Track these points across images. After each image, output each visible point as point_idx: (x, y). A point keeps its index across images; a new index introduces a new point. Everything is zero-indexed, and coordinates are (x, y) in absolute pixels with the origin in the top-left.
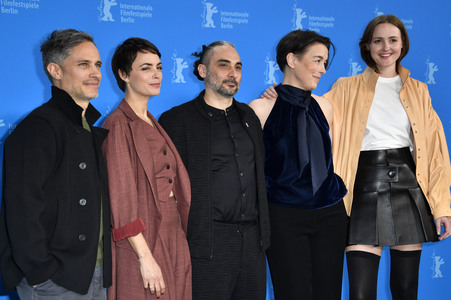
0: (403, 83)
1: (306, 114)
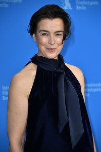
1: (64, 77)
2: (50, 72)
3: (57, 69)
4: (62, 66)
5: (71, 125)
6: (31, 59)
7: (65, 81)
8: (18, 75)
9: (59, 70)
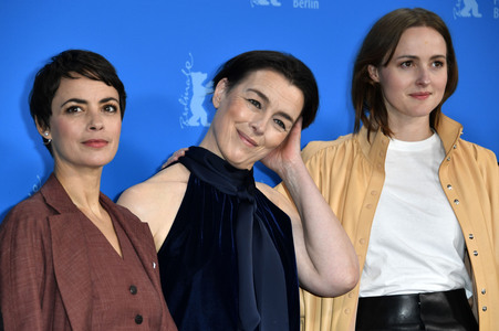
0: (445, 152)
1: (254, 215)
2: (221, 194)
9: (244, 195)
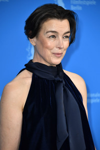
1: (63, 87)
3: (56, 77)
4: (61, 74)
5: (71, 141)
6: (25, 65)
7: (65, 90)
8: (10, 84)
9: (58, 78)
